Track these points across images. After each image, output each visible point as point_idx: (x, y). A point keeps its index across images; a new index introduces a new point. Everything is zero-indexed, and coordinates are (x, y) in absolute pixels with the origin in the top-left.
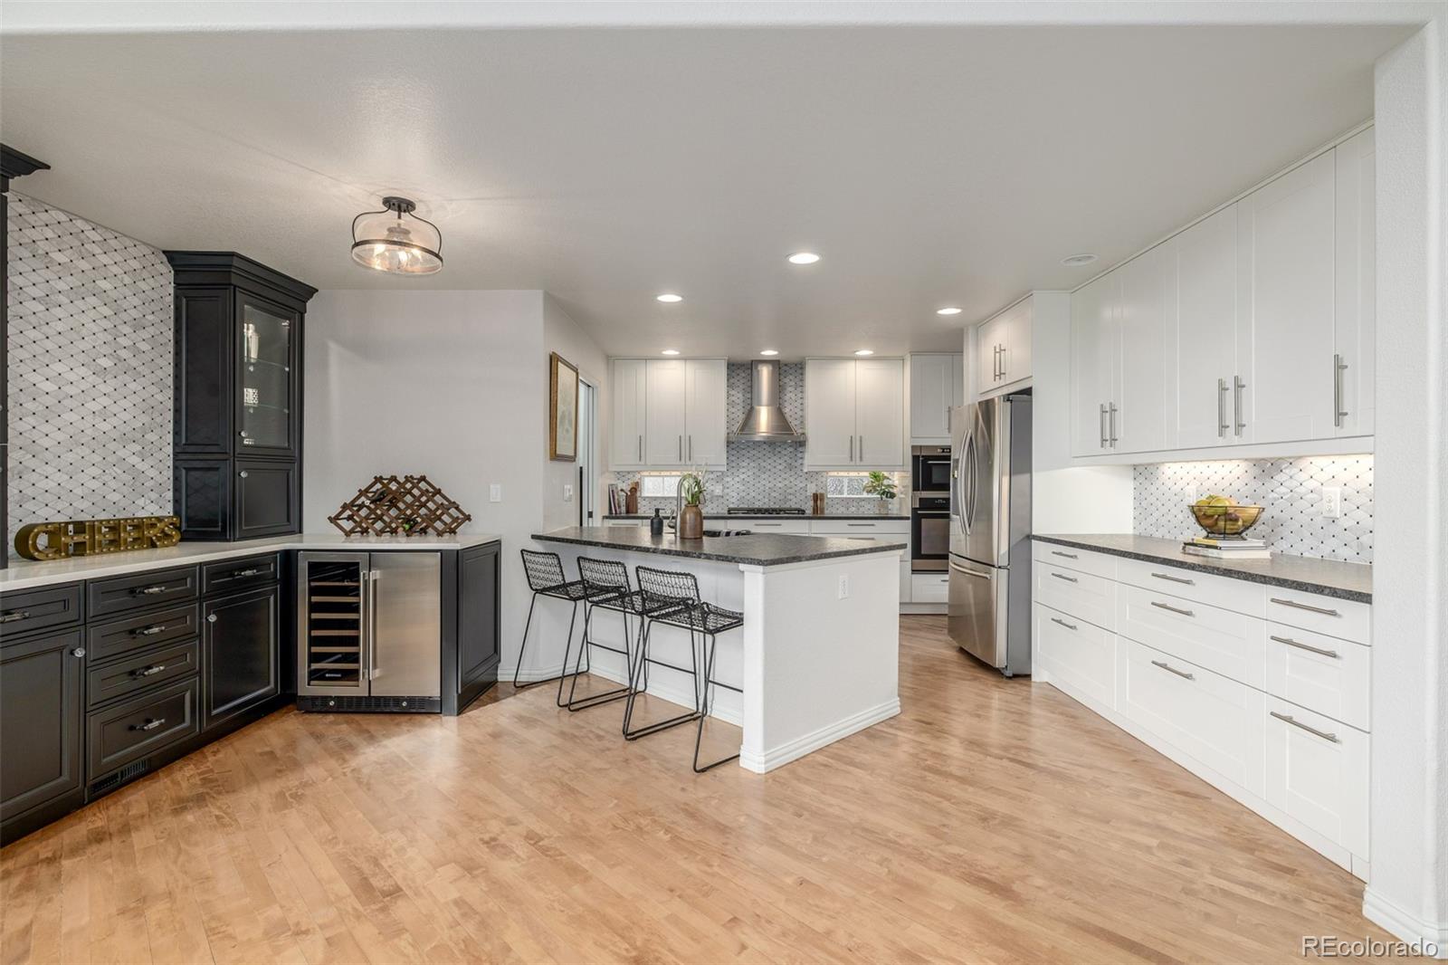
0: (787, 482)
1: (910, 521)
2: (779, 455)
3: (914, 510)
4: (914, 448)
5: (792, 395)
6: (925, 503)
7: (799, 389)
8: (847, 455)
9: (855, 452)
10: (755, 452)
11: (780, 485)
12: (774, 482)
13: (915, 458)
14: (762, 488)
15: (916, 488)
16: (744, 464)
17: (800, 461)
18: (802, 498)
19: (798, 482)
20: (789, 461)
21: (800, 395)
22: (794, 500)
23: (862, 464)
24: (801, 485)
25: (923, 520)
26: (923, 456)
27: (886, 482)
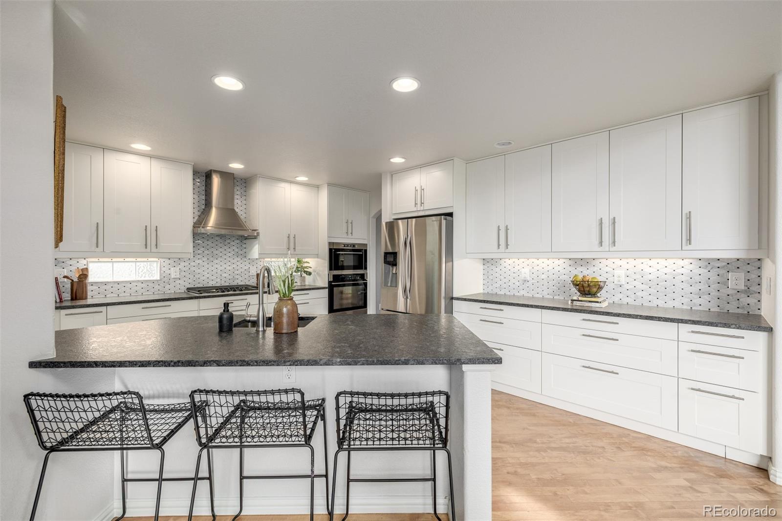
0: (234, 266)
1: (327, 290)
2: (228, 245)
3: (330, 282)
4: (330, 243)
5: (239, 202)
6: (336, 278)
7: (244, 198)
8: (285, 247)
9: (291, 245)
10: (209, 243)
11: (229, 268)
12: (225, 266)
13: (330, 250)
14: (215, 271)
15: (331, 269)
16: (200, 252)
17: (245, 250)
18: (246, 276)
19: (242, 266)
20: (237, 250)
21: (244, 202)
22: (241, 279)
23: (295, 253)
24: (246, 268)
25: (335, 288)
26: (334, 249)
27: (306, 265)
